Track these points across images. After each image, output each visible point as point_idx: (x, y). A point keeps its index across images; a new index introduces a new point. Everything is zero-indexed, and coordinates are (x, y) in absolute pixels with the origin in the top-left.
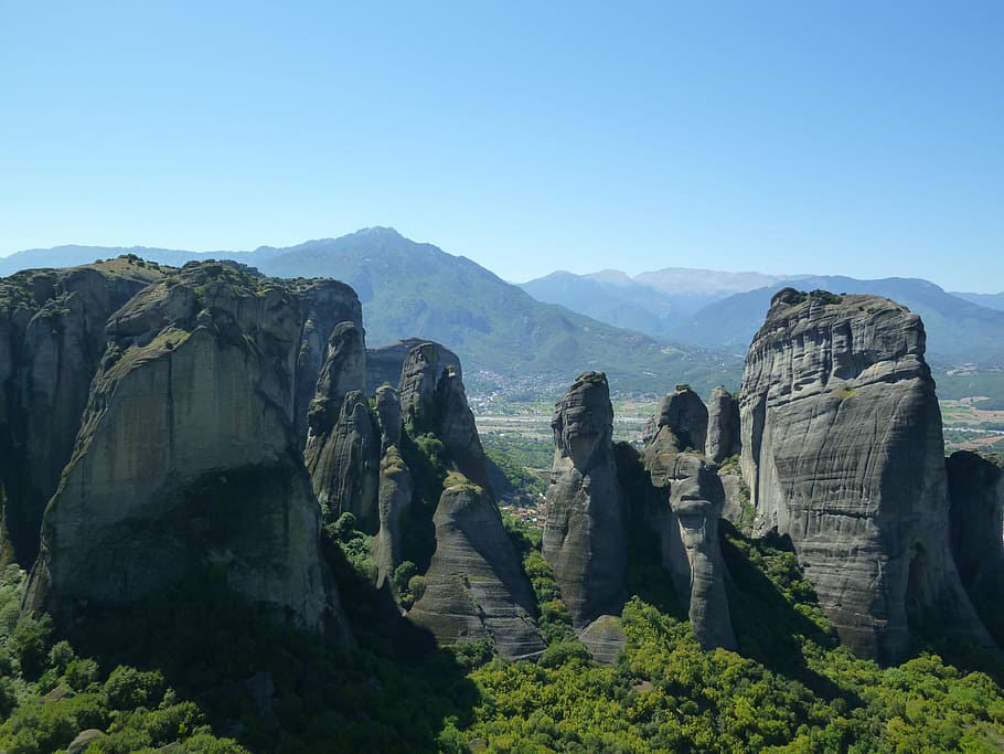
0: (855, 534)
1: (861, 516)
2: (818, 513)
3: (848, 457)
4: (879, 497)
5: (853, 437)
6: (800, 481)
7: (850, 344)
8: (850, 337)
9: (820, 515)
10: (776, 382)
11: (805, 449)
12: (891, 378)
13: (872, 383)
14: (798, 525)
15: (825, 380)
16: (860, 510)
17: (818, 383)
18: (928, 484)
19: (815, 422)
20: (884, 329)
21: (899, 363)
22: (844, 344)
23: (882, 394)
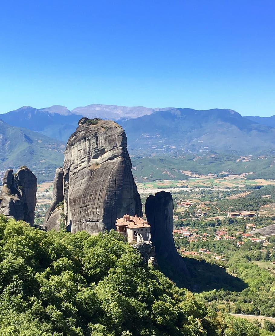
0: (94, 230)
1: (96, 221)
2: (82, 222)
3: (92, 195)
4: (103, 212)
5: (95, 186)
6: (77, 209)
7: (97, 144)
8: (97, 140)
9: (83, 223)
10: (73, 164)
11: (79, 194)
12: (111, 158)
13: (105, 161)
14: (76, 229)
15: (89, 161)
16: (96, 219)
17: (86, 162)
18: (125, 206)
19: (83, 180)
20: (109, 136)
21: (115, 152)
22: (95, 144)
23: (108, 166)
